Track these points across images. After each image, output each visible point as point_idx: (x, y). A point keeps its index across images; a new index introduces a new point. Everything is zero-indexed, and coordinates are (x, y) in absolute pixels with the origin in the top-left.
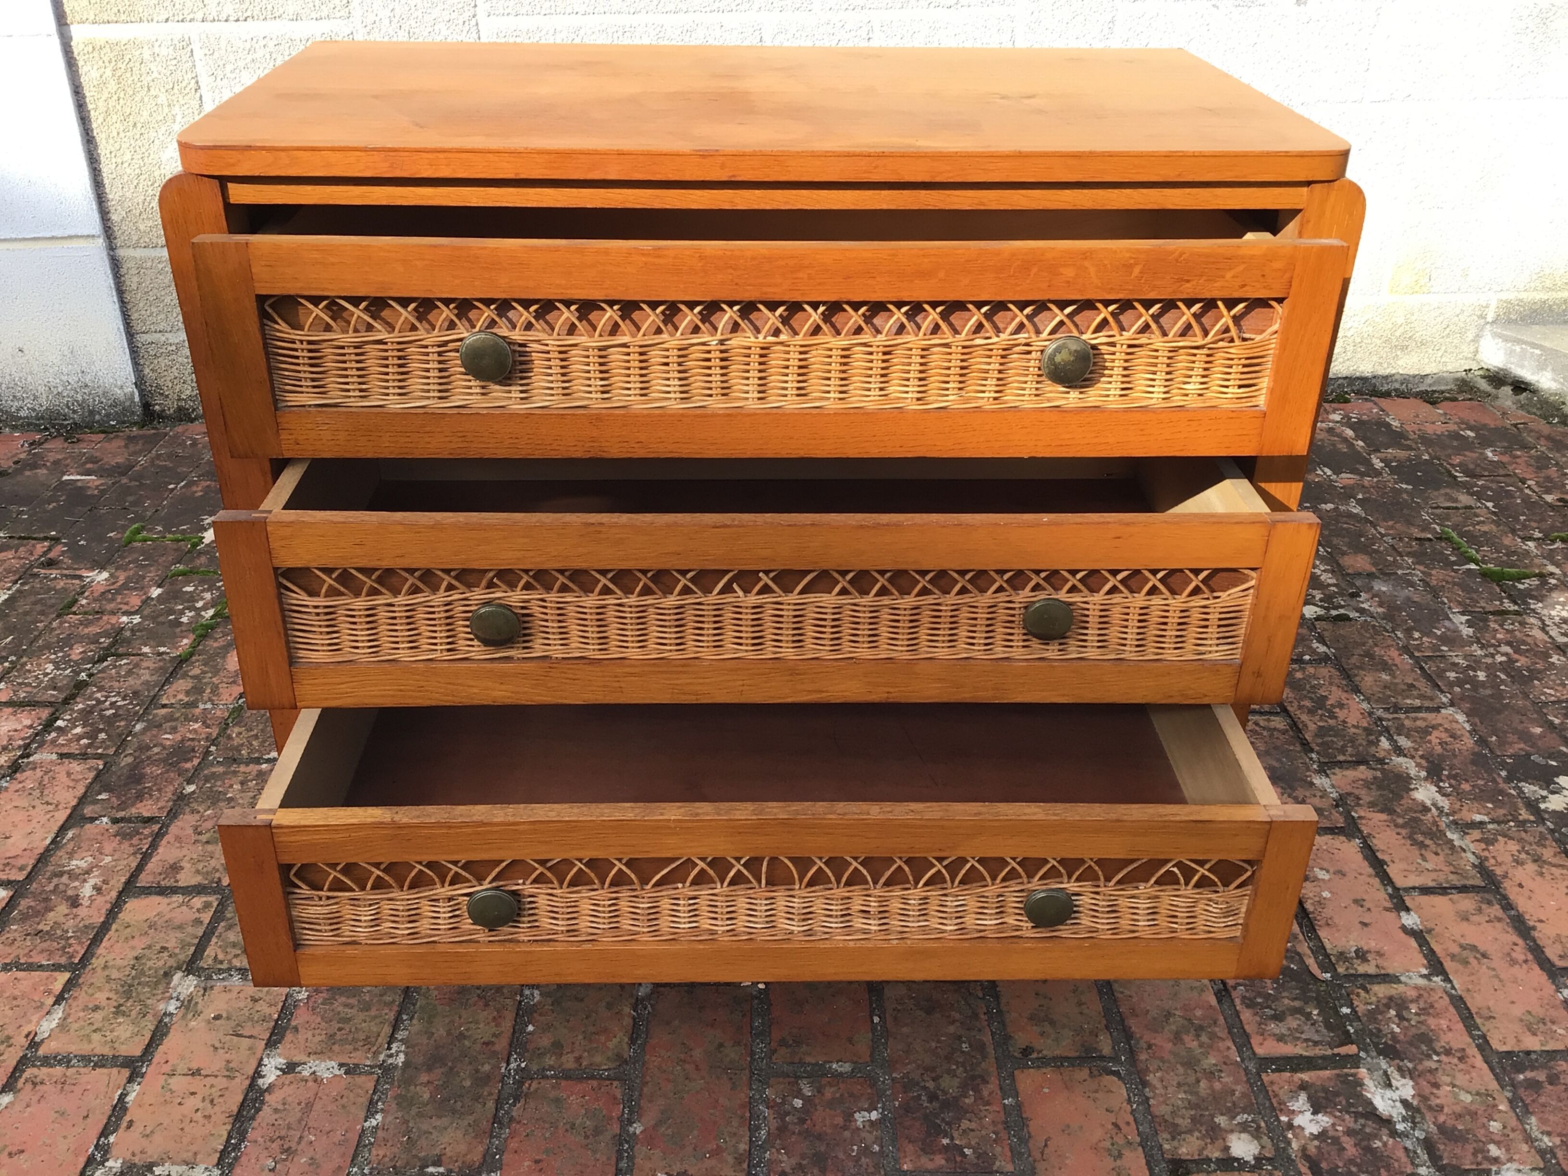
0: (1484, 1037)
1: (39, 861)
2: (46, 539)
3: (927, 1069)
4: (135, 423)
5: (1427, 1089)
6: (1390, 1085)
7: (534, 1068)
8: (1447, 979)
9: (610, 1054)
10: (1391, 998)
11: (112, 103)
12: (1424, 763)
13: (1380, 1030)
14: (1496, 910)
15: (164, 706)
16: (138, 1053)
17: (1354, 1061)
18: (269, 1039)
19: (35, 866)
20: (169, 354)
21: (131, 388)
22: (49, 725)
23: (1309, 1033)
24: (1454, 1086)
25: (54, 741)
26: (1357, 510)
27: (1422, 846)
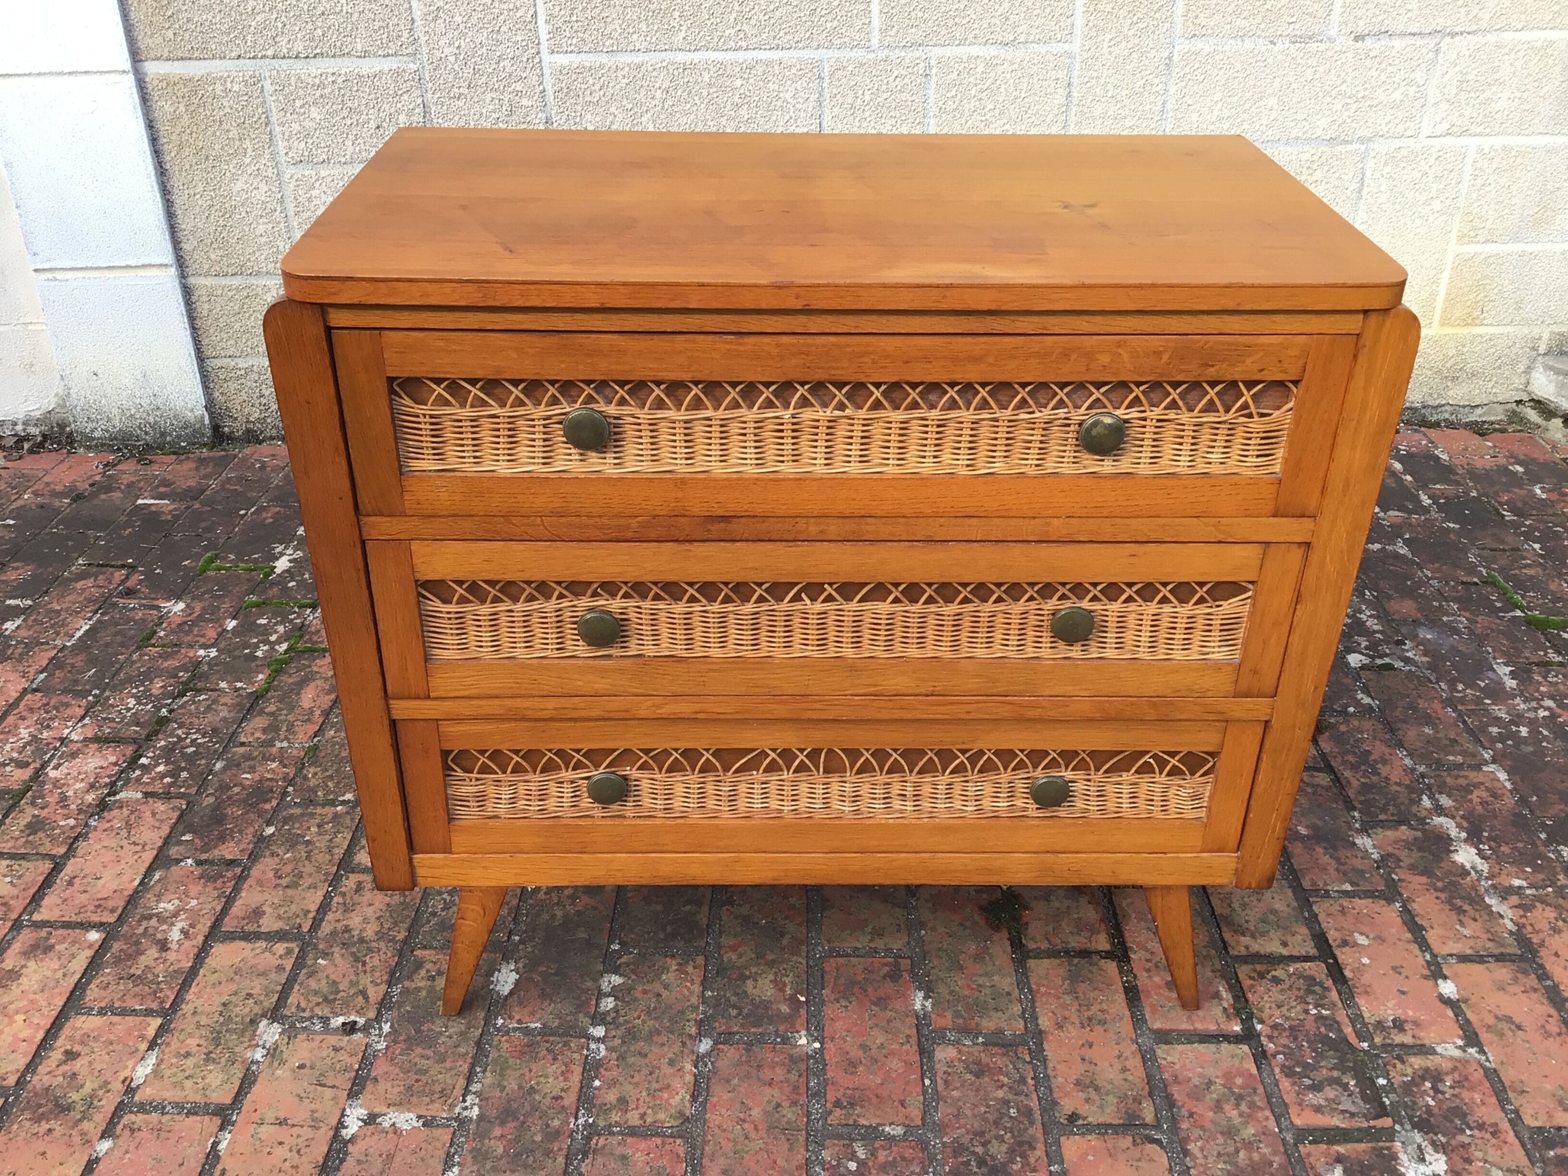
0: (1516, 1112)
1: (128, 902)
2: (123, 566)
3: (976, 1134)
4: (205, 445)
5: (1460, 1165)
6: (1422, 1160)
7: (602, 1123)
8: (1482, 1051)
9: (673, 1111)
10: (1427, 1070)
11: (185, 137)
12: (1465, 824)
13: (1415, 1103)
14: (1532, 980)
15: (243, 744)
16: (228, 1101)
17: (1391, 1135)
18: (351, 1090)
19: (125, 908)
20: (238, 378)
21: (201, 411)
22: (133, 762)
23: (1346, 1104)
24: (1486, 1161)
25: (138, 779)
26: (1404, 551)
27: (1460, 911)
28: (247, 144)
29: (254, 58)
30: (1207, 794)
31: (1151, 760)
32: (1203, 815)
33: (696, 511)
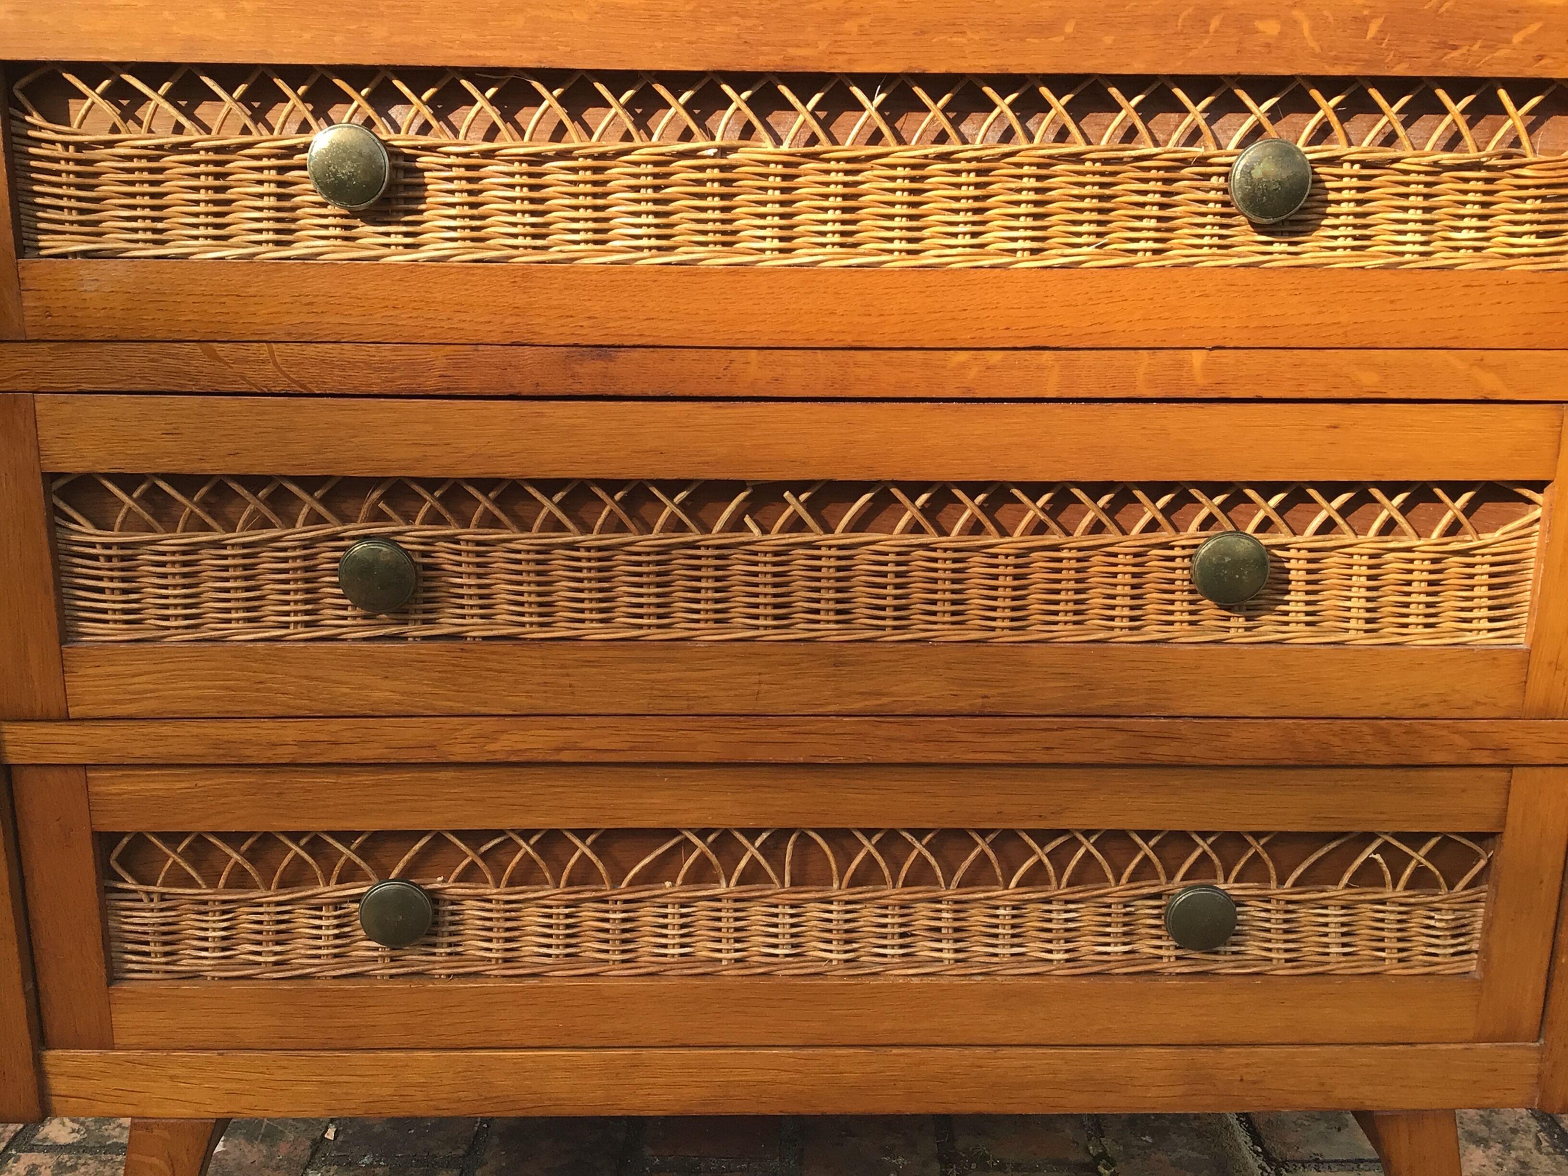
30: (1479, 925)
31: (1378, 857)
32: (1473, 968)
33: (551, 334)
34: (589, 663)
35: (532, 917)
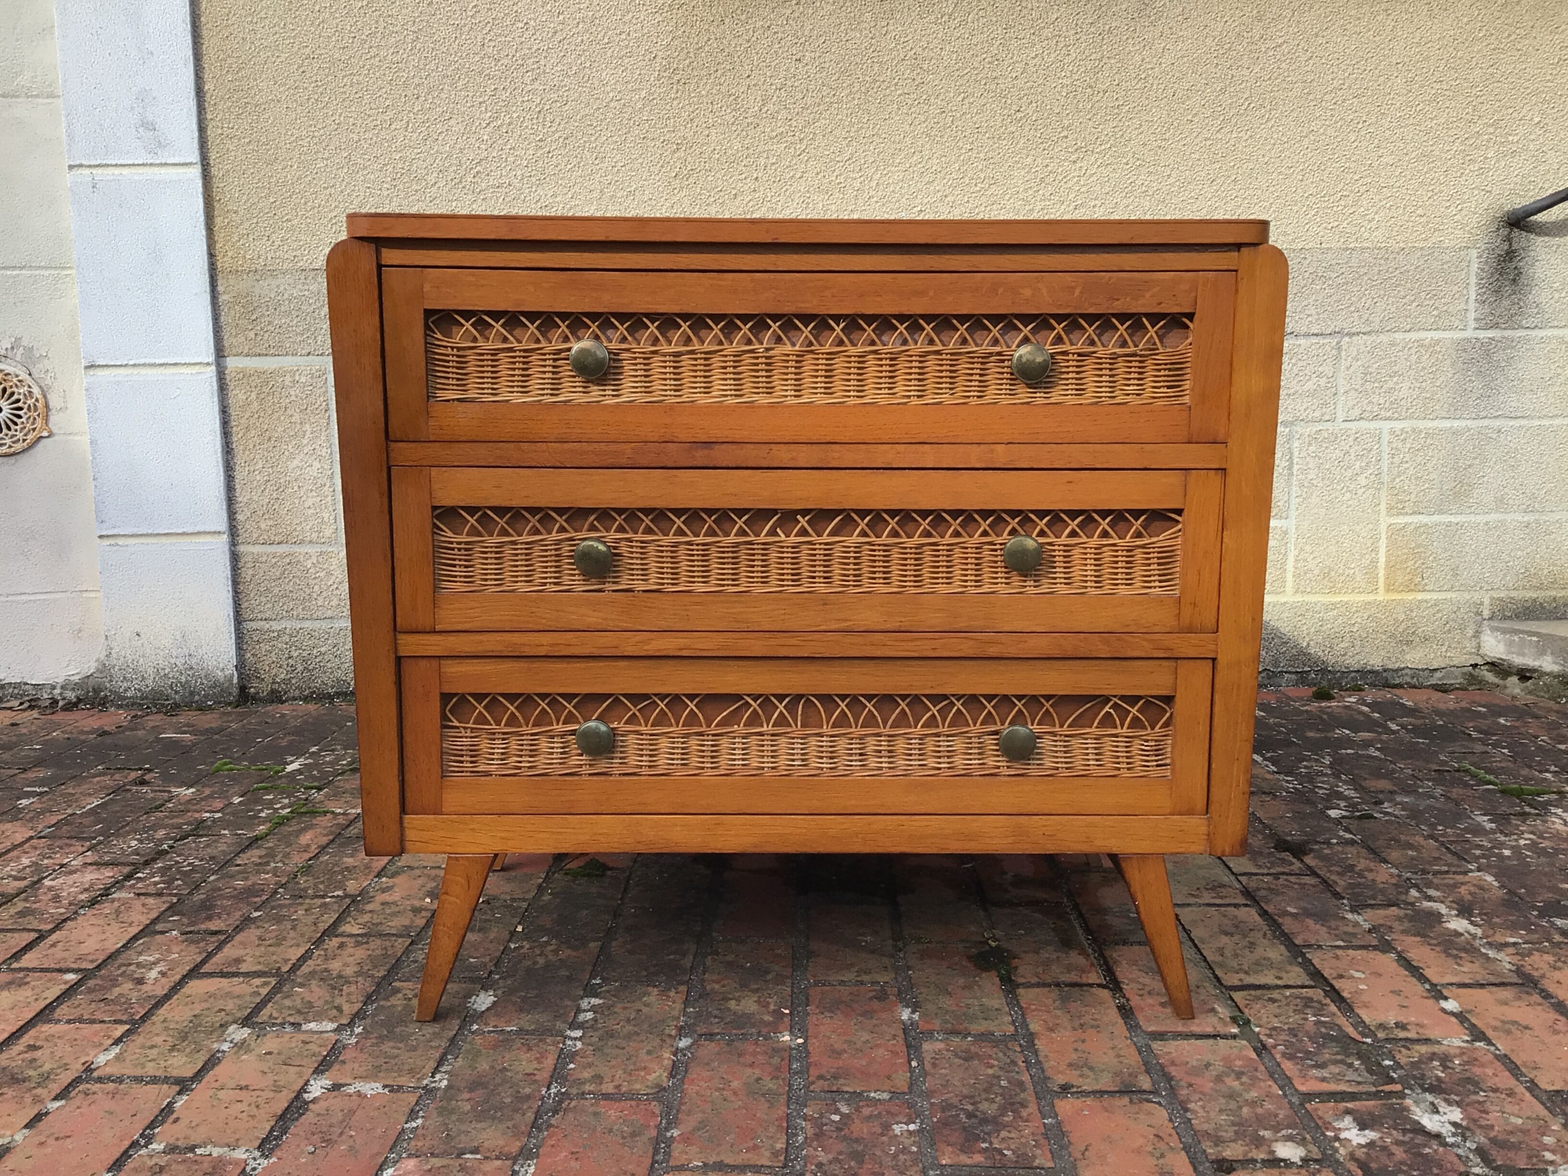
0: (1532, 1081)
1: (109, 957)
2: (140, 769)
3: (965, 1097)
4: (230, 704)
5: (1476, 1115)
6: (1438, 1112)
7: (574, 1091)
8: (1490, 1043)
9: (649, 1084)
10: (1434, 1054)
11: (252, 421)
12: (1455, 906)
13: (1424, 1075)
14: (1536, 998)
15: (239, 865)
16: (190, 1074)
17: (1402, 1095)
18: (317, 1068)
19: (104, 961)
20: (271, 640)
21: (231, 670)
22: (128, 877)
23: (1351, 1075)
24: (1503, 1113)
25: (134, 885)
26: (1377, 754)
27: (1456, 957)
28: (307, 427)
29: (322, 355)
30: (1169, 749)
31: (1112, 711)
32: (1168, 773)
33: (682, 437)
34: (696, 604)
35: (664, 743)
